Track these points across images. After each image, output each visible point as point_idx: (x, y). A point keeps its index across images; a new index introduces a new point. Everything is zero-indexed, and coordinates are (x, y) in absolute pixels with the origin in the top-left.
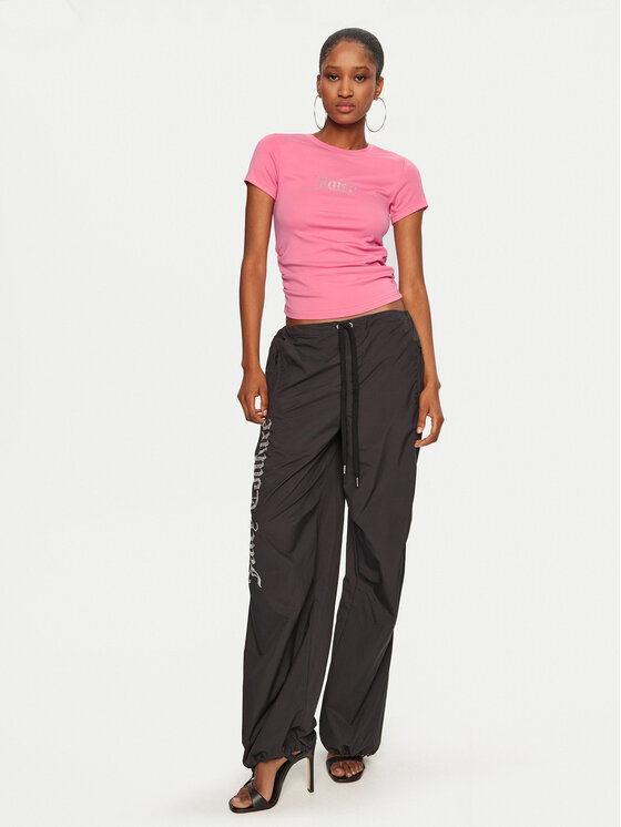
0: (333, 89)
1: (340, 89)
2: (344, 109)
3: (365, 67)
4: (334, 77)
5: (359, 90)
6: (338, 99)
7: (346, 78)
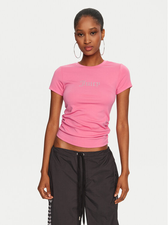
0: (82, 40)
1: (85, 40)
2: (88, 49)
3: (95, 28)
4: (81, 35)
5: (94, 39)
6: (85, 45)
7: (87, 35)
